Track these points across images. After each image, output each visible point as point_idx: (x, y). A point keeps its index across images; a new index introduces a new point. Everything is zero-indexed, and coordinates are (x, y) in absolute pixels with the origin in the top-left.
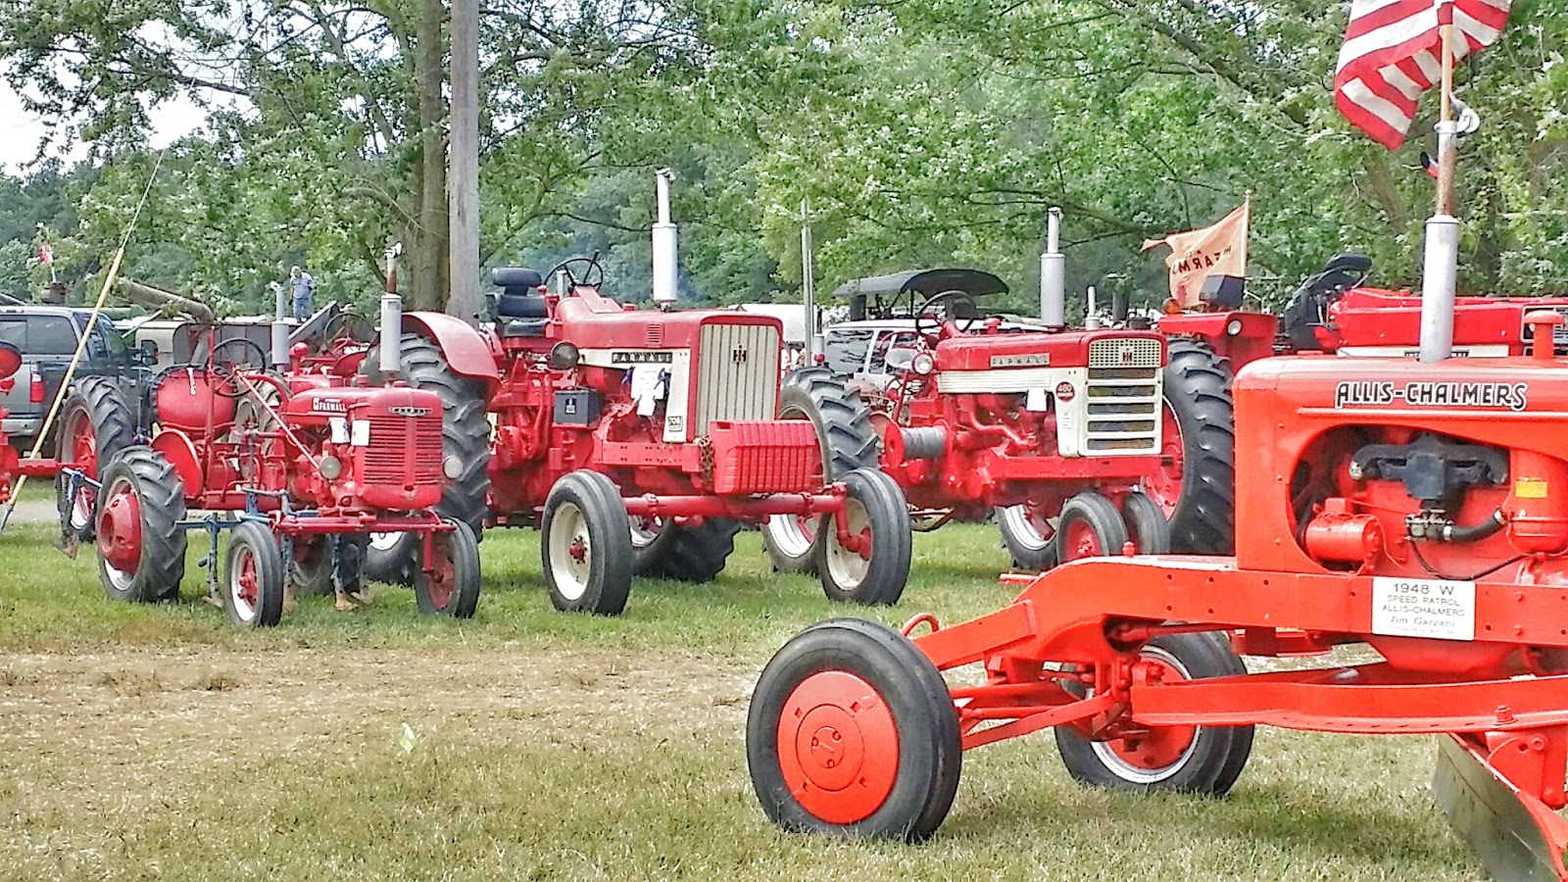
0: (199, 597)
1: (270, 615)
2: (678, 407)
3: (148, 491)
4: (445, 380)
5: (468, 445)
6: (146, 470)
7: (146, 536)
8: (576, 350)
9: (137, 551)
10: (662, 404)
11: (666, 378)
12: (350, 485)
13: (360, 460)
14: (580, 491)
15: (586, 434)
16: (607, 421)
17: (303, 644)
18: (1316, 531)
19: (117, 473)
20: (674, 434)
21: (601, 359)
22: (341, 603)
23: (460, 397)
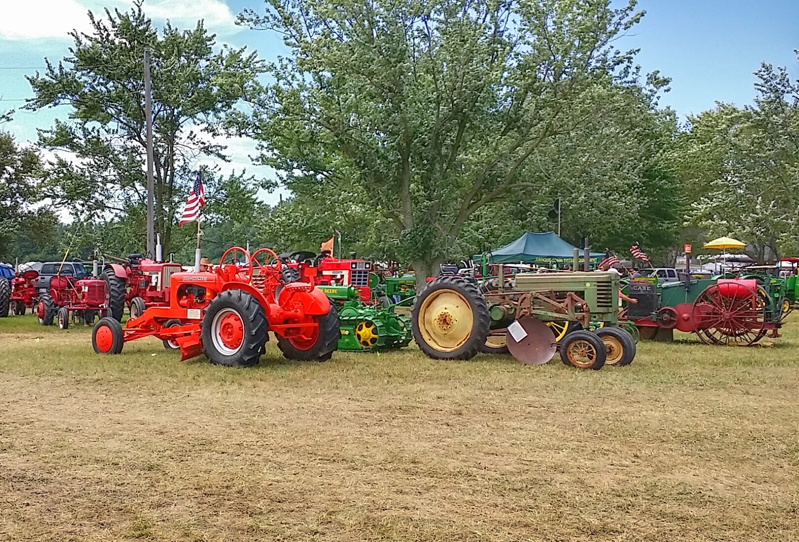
0: (55, 324)
1: (66, 327)
2: (159, 285)
3: (46, 302)
4: (115, 278)
5: (120, 292)
6: (46, 298)
7: (45, 311)
8: (142, 272)
9: (44, 315)
10: (156, 283)
11: (157, 278)
12: (84, 300)
13: (86, 295)
14: (135, 301)
15: (145, 290)
16: (149, 287)
17: (68, 332)
18: (181, 302)
19: (41, 298)
20: (159, 290)
21: (147, 273)
22: (85, 325)
23: (118, 282)
